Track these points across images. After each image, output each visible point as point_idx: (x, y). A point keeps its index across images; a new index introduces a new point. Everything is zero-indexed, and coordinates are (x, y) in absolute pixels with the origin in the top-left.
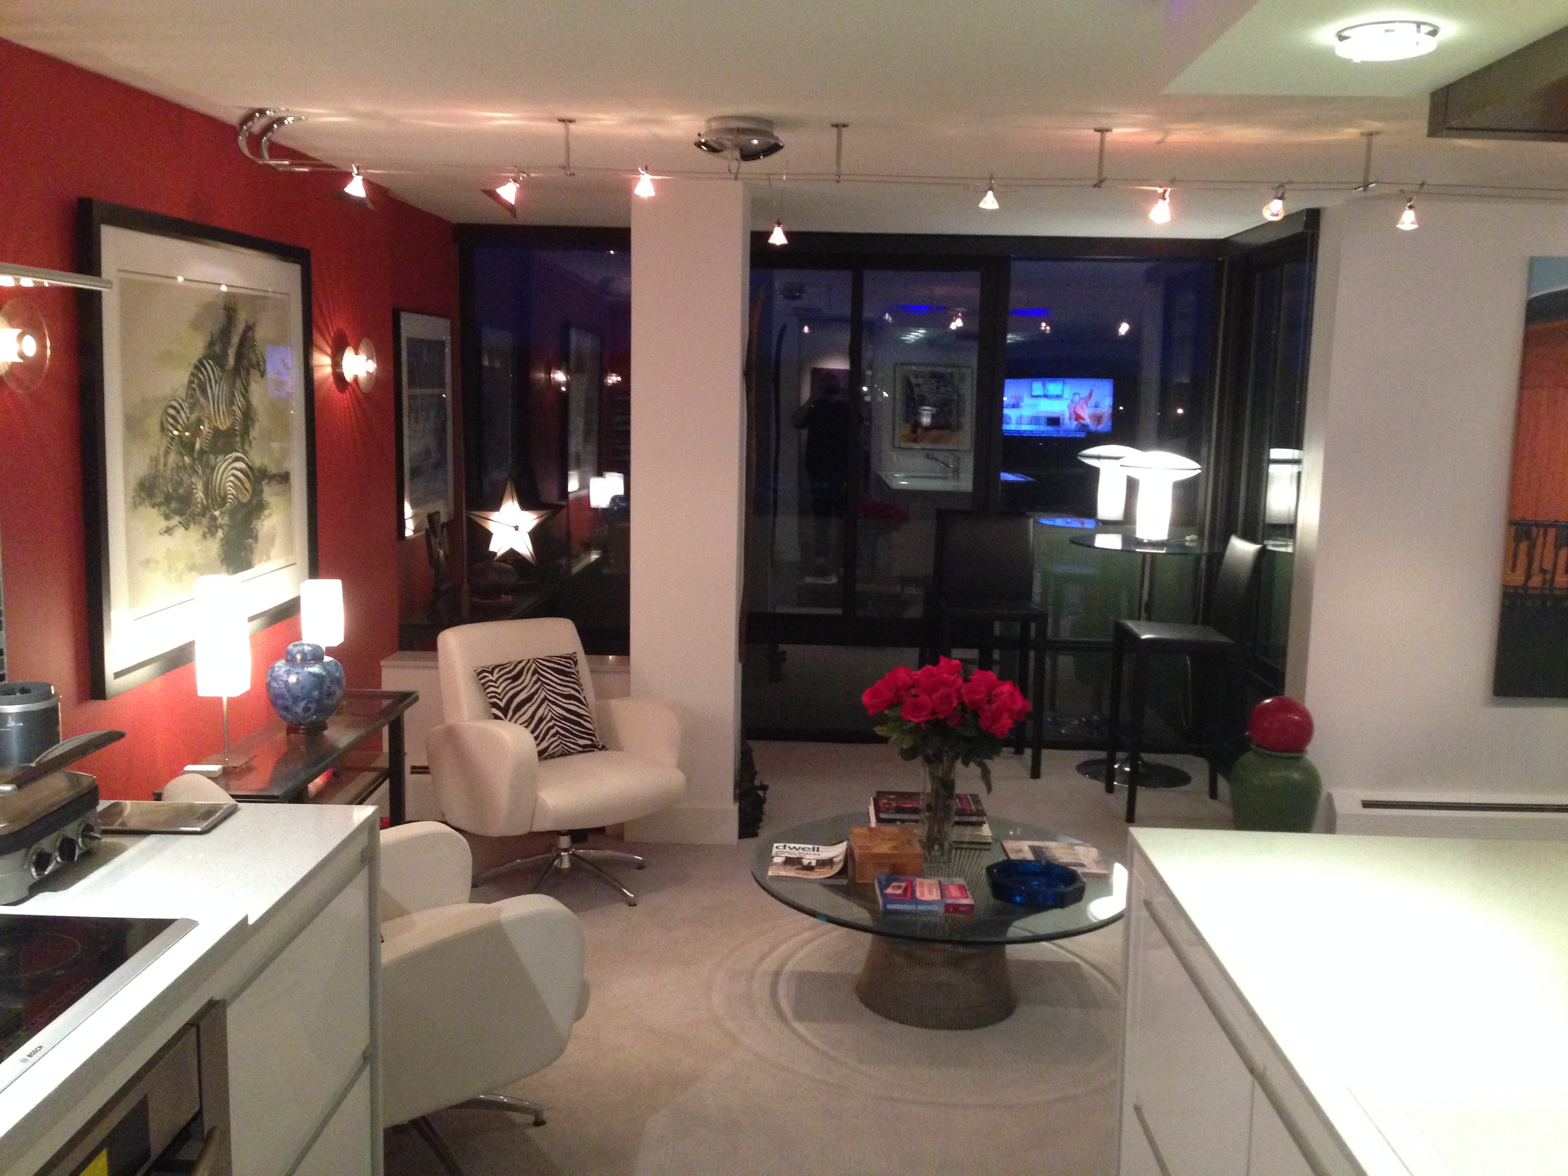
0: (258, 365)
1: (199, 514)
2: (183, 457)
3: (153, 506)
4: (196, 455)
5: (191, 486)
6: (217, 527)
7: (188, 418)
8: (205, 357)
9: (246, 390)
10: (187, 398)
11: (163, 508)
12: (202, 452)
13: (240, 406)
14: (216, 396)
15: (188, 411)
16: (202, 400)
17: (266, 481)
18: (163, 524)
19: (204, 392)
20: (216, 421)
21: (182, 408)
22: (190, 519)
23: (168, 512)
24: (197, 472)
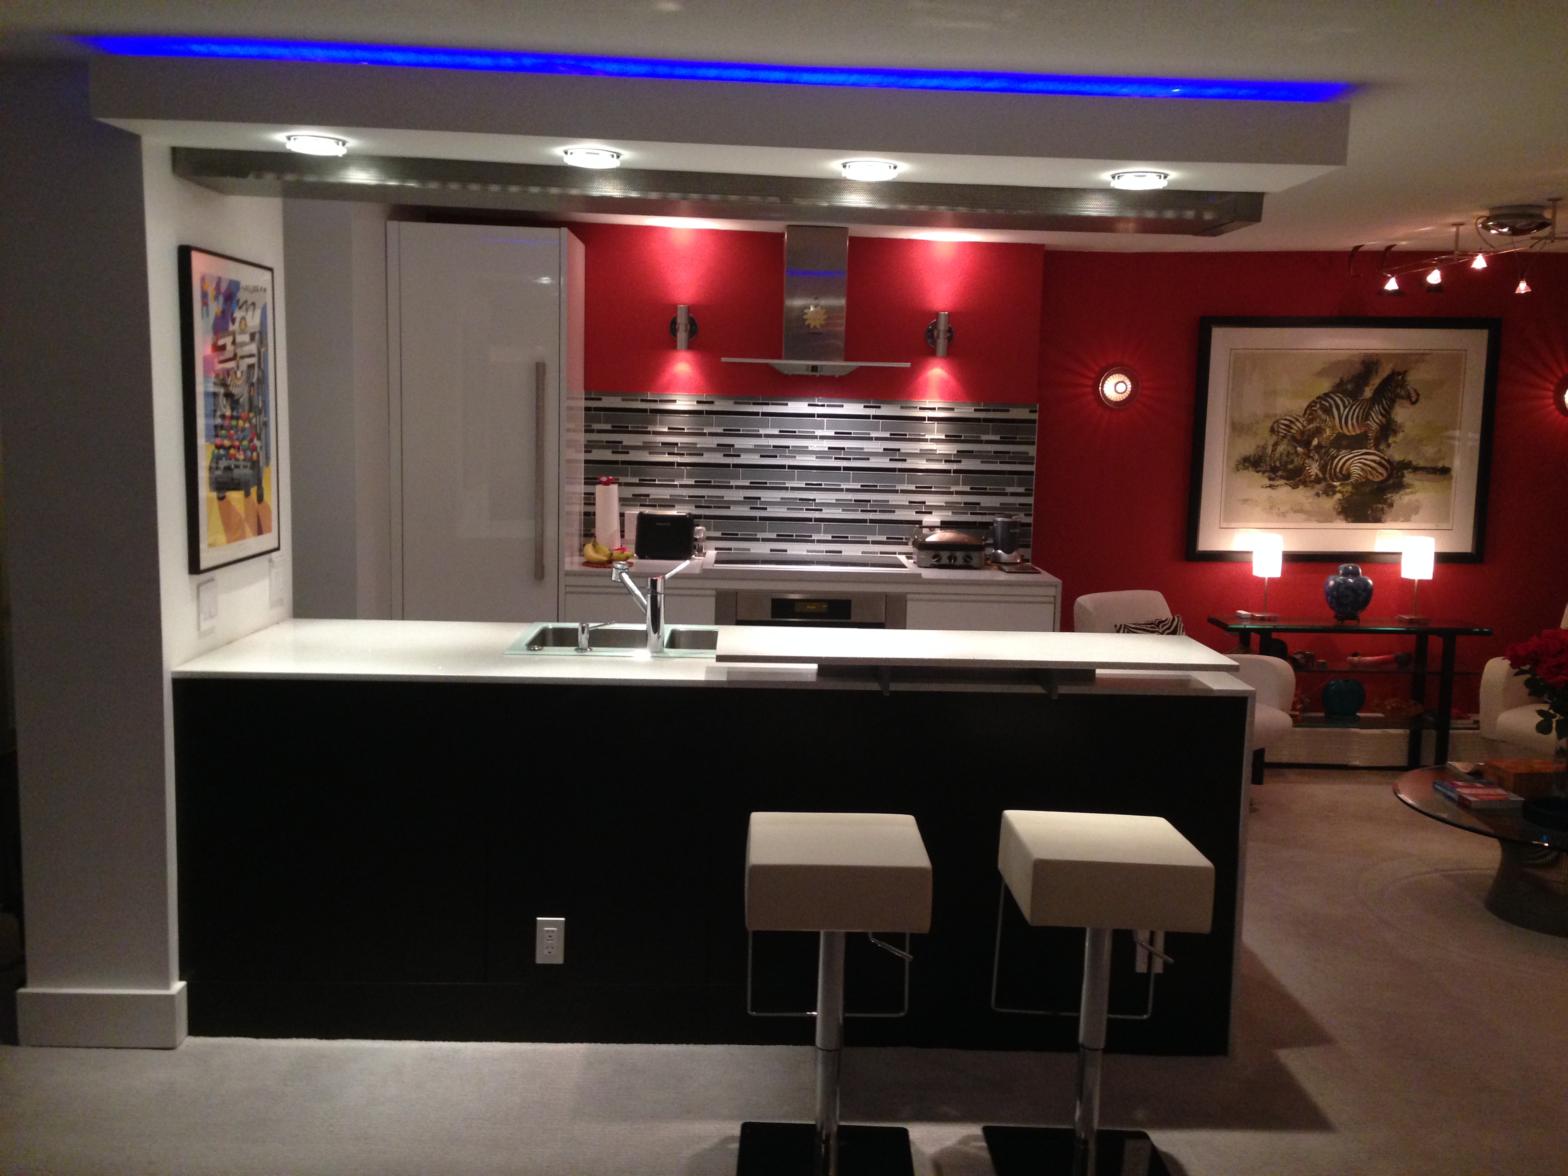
0: (1409, 397)
2: (1296, 448)
3: (1258, 472)
4: (1312, 448)
6: (1334, 493)
7: (1304, 427)
10: (1305, 414)
11: (1267, 474)
13: (1377, 420)
15: (1305, 423)
17: (1410, 470)
18: (1267, 482)
21: (1298, 420)
22: (1300, 483)
23: (1273, 476)
24: (1312, 458)
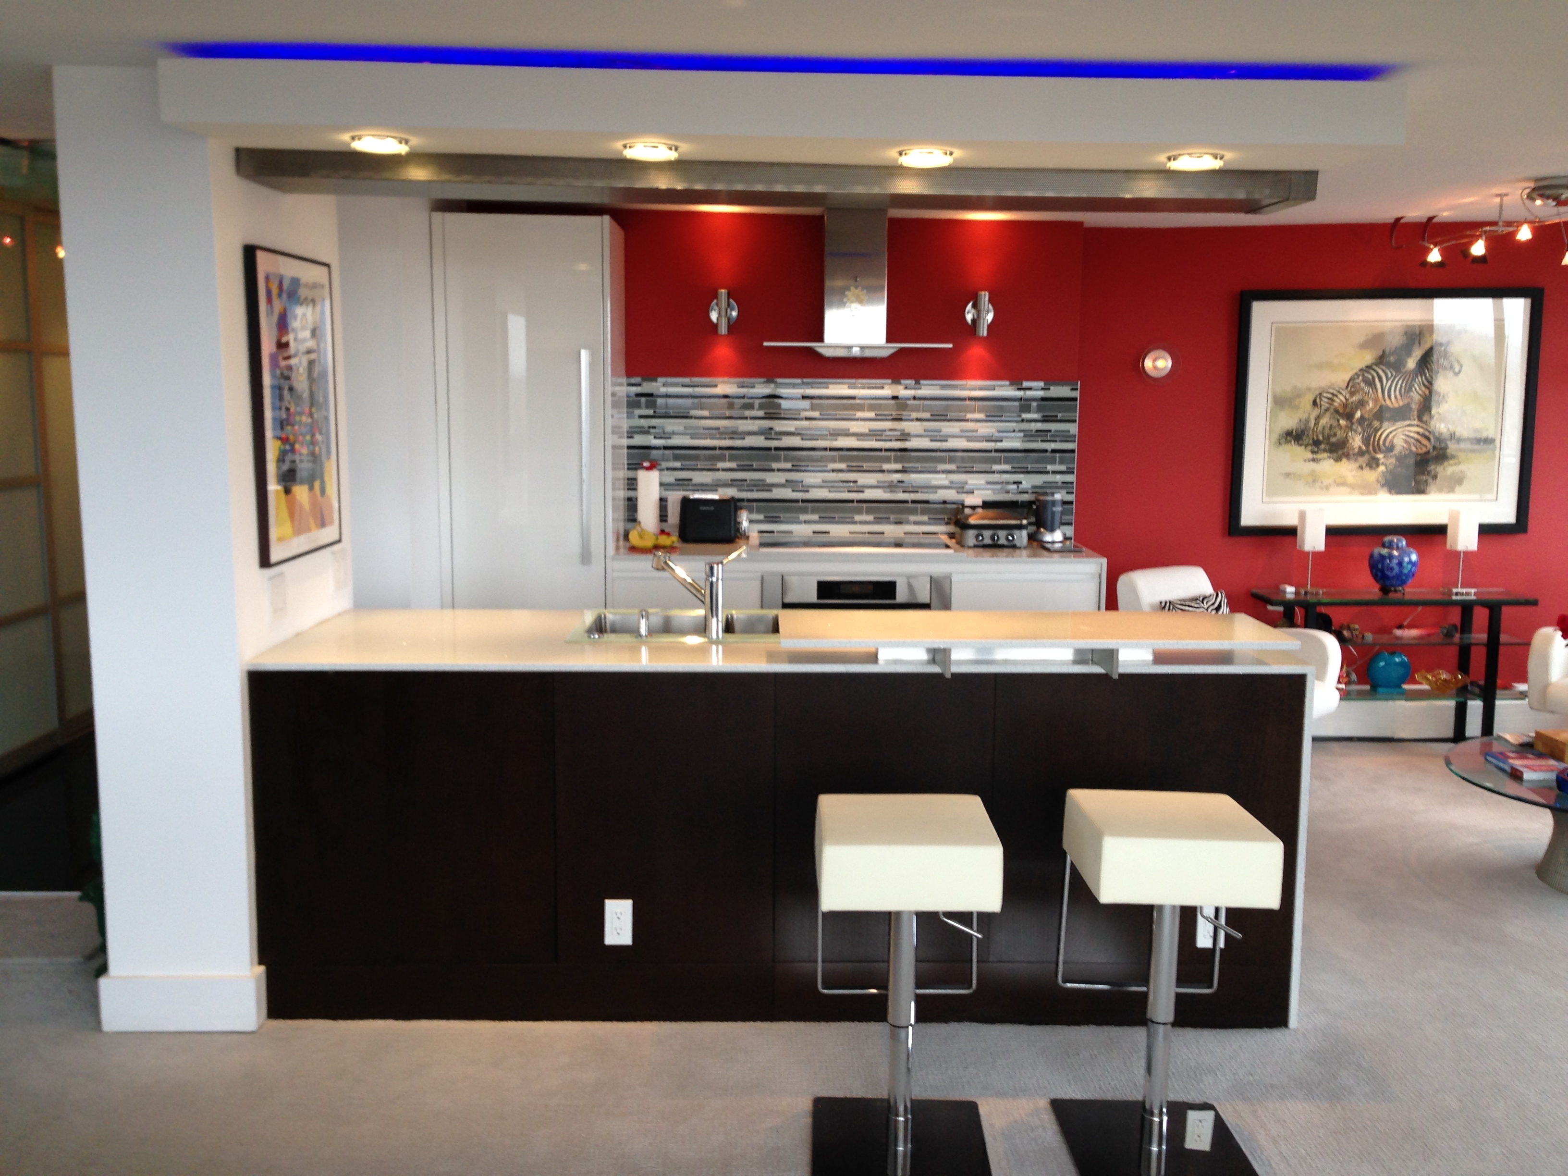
1: (1354, 455)
2: (1338, 421)
3: (1301, 445)
4: (1355, 420)
5: (1346, 437)
6: (1378, 465)
7: (1347, 400)
8: (1376, 364)
9: (1431, 383)
10: (1347, 386)
11: (1310, 448)
12: (1362, 418)
13: (1420, 392)
14: (1387, 388)
15: (1347, 396)
16: (1366, 389)
17: (1454, 441)
18: (1310, 455)
19: (1371, 383)
20: (1385, 401)
21: (1341, 393)
22: (1343, 456)
23: (1316, 449)
24: (1356, 431)
